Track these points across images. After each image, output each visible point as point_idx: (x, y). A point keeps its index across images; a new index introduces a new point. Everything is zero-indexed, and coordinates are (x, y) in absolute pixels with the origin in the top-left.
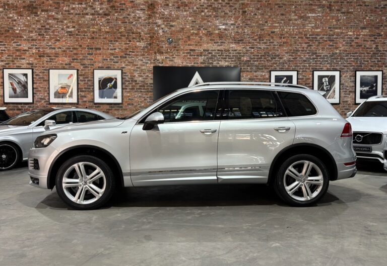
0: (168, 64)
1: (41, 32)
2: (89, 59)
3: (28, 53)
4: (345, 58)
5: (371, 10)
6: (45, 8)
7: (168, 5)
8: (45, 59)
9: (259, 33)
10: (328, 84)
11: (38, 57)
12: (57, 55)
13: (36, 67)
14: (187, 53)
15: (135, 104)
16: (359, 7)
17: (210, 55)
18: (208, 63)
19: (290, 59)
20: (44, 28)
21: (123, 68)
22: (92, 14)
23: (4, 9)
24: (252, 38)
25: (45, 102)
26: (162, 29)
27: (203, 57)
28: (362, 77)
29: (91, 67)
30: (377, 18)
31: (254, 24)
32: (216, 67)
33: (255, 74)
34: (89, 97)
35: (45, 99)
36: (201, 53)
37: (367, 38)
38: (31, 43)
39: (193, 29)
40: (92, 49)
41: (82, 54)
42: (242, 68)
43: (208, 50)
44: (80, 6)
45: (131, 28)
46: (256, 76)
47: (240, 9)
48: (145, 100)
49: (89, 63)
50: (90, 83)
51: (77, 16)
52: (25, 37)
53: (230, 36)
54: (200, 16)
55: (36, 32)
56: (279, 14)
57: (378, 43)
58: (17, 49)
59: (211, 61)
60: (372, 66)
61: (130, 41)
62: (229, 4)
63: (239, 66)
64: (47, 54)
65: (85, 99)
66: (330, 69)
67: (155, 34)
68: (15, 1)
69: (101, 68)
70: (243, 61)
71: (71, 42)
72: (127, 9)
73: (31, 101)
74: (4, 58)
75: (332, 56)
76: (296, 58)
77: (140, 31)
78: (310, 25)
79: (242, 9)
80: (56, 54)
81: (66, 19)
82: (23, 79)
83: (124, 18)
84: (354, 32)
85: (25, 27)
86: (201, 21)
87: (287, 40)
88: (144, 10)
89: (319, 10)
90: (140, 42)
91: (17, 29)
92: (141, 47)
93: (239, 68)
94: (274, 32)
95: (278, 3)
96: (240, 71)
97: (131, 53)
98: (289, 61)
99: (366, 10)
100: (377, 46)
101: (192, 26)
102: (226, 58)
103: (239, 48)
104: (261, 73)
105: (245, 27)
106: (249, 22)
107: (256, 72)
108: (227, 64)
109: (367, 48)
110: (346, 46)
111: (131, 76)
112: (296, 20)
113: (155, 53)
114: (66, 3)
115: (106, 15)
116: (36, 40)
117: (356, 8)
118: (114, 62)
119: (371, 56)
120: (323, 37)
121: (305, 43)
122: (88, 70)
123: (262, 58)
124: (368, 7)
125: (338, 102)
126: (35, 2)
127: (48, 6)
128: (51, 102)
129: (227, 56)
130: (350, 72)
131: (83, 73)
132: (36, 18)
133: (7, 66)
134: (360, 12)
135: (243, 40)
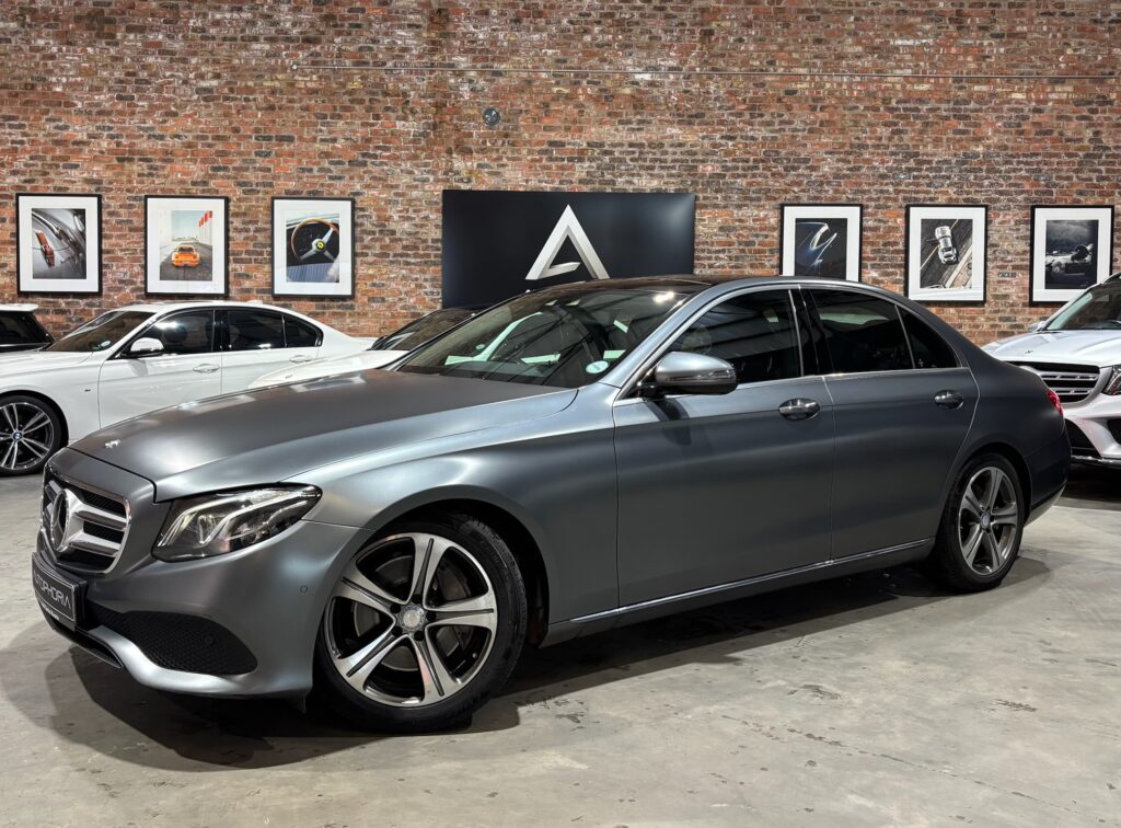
0: (487, 183)
1: (124, 89)
2: (261, 169)
3: (86, 149)
4: (1003, 169)
5: (1082, 29)
6: (137, 22)
7: (486, 13)
8: (137, 167)
9: (750, 95)
10: (950, 245)
11: (115, 162)
12: (168, 156)
13: (112, 189)
14: (540, 152)
15: (390, 299)
16: (1044, 19)
17: (607, 159)
18: (600, 183)
19: (839, 169)
20: (133, 79)
21: (358, 194)
22: (271, 40)
23: (23, 26)
24: (730, 109)
25: (133, 291)
26: (471, 81)
27: (587, 164)
28: (1051, 227)
29: (267, 193)
30: (1098, 51)
31: (736, 69)
32: (622, 196)
33: (737, 213)
34: (260, 277)
35: (133, 283)
36: (582, 152)
37: (1068, 110)
38: (96, 121)
39: (558, 83)
40: (269, 138)
41: (240, 154)
42: (701, 195)
43: (602, 145)
44: (235, 15)
45: (382, 79)
46: (740, 221)
47: (696, 24)
48: (419, 286)
49: (260, 180)
50: (261, 237)
51: (226, 45)
52: (80, 105)
53: (666, 104)
54: (580, 45)
55: (110, 90)
56: (810, 40)
57: (1101, 125)
58: (55, 138)
59: (608, 177)
60: (1081, 193)
61: (377, 117)
62: (662, 9)
63: (691, 190)
64: (141, 152)
65: (247, 284)
66: (957, 200)
67: (449, 97)
68: (54, 2)
69: (293, 195)
70: (703, 175)
71: (209, 118)
72: (370, 25)
73: (96, 289)
74: (19, 165)
75: (964, 163)
76: (859, 168)
77: (407, 87)
78: (898, 72)
79: (702, 25)
80: (166, 153)
81: (195, 54)
82: (72, 224)
83: (361, 49)
84: (1029, 91)
85: (80, 75)
86: (581, 61)
87: (832, 115)
88: (418, 26)
89: (927, 27)
90: (405, 119)
91: (59, 82)
92: (408, 133)
93: (692, 197)
94: (795, 92)
95: (807, 6)
96: (695, 207)
97: (379, 152)
98: (837, 176)
99: (1066, 29)
100: (1097, 133)
101: (555, 75)
102: (652, 168)
103: (691, 139)
104: (756, 212)
105: (711, 79)
106: (721, 63)
107: (739, 207)
108: (655, 184)
109: (1068, 140)
110: (1005, 132)
111: (379, 217)
112: (858, 57)
113: (449, 152)
114: (195, 6)
115: (308, 40)
116: (109, 113)
117: (1037, 21)
118: (331, 178)
119: (1080, 163)
120: (937, 105)
121: (886, 125)
122: (257, 200)
123: (757, 168)
124: (1072, 19)
125: (982, 299)
126: (110, 4)
127: (145, 14)
128: (151, 290)
129: (656, 160)
130: (1017, 211)
131: (243, 210)
132: (113, 51)
133: (29, 187)
134: (1047, 33)
135: (702, 115)
